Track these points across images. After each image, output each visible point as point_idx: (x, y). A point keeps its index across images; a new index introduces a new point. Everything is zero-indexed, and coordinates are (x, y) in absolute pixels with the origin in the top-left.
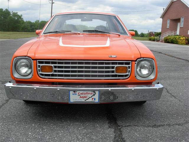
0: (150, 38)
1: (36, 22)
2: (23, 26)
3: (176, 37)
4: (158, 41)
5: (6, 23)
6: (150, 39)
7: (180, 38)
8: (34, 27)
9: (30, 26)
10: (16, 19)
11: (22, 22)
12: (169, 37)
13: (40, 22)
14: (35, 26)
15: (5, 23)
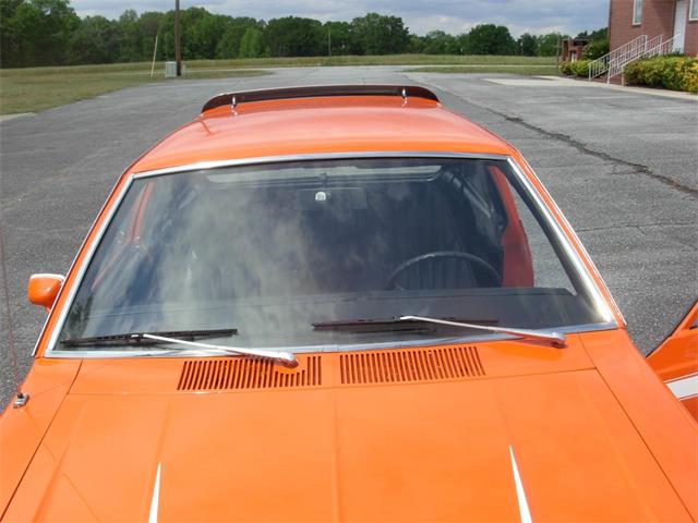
0: (567, 65)
1: (123, 18)
2: (76, 36)
3: (672, 60)
4: (600, 77)
5: (11, 32)
6: (568, 69)
7: (692, 66)
8: (120, 39)
9: (102, 35)
10: (48, 13)
11: (71, 21)
12: (644, 63)
13: (139, 16)
14: (121, 34)
15: (7, 34)
